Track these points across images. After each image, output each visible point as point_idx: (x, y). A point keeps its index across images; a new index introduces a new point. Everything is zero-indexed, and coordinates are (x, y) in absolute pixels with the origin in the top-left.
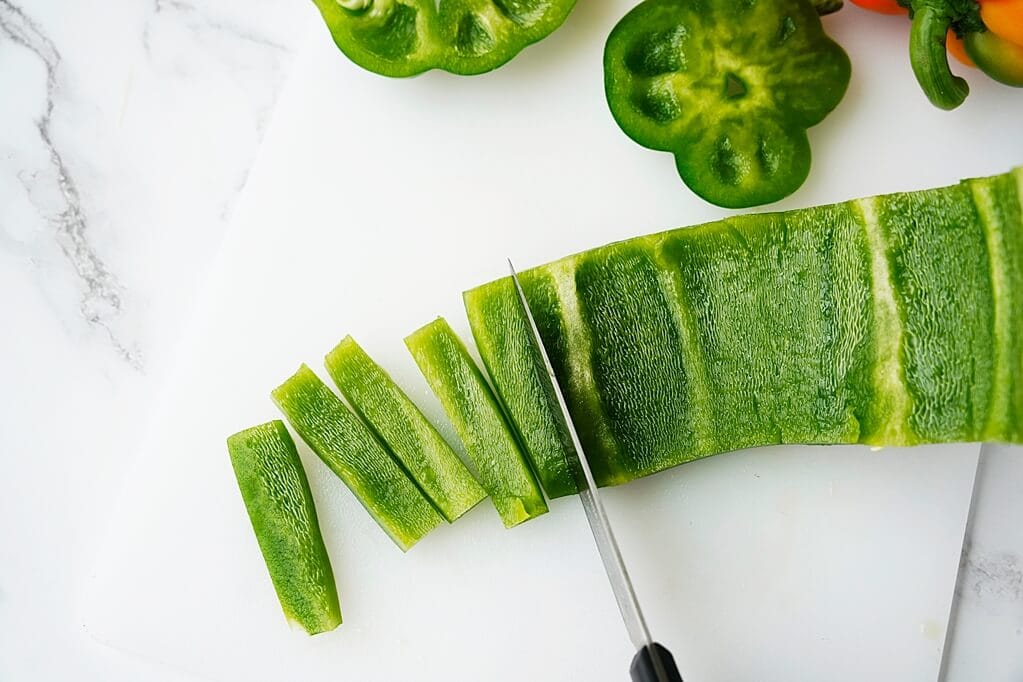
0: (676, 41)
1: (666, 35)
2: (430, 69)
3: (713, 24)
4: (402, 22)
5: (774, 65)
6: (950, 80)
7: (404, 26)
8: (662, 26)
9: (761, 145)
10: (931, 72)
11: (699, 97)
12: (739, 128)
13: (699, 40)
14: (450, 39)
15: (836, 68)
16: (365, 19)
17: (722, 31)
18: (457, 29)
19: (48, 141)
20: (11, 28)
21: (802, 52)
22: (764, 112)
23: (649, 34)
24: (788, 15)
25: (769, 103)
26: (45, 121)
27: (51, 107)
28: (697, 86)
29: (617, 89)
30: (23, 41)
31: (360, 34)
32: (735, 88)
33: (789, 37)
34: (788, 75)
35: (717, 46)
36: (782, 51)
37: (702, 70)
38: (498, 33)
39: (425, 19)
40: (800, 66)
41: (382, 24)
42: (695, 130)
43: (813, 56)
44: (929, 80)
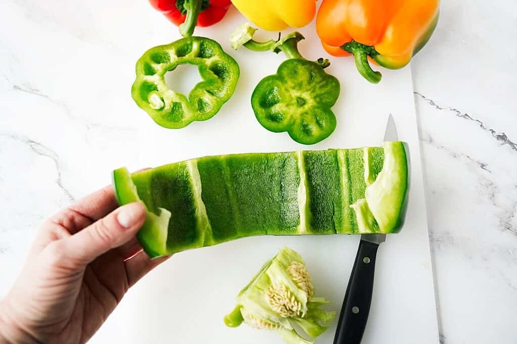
0: (275, 92)
1: (271, 92)
2: (192, 121)
3: (286, 82)
4: (177, 108)
5: (312, 90)
6: (374, 74)
7: (178, 109)
8: (268, 89)
9: (316, 119)
10: (366, 73)
11: (289, 109)
12: (307, 115)
13: (283, 89)
14: (196, 110)
15: (334, 84)
16: (164, 111)
17: (290, 84)
18: (197, 105)
19: (62, 187)
20: (38, 151)
21: (320, 82)
22: (314, 107)
23: (265, 93)
24: (311, 71)
25: (315, 104)
26: (59, 180)
27: (60, 174)
28: (287, 105)
29: (260, 116)
30: (44, 154)
31: (163, 117)
32: (301, 102)
33: (314, 78)
34: (318, 92)
35: (290, 89)
36: (314, 84)
37: (288, 99)
38: (212, 102)
39: (185, 105)
40: (321, 87)
41: (170, 111)
42: (292, 121)
43: (324, 82)
44: (366, 75)
